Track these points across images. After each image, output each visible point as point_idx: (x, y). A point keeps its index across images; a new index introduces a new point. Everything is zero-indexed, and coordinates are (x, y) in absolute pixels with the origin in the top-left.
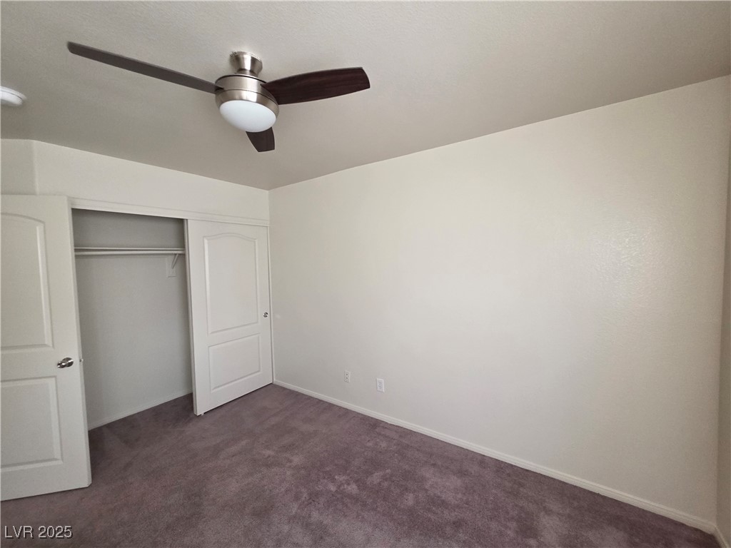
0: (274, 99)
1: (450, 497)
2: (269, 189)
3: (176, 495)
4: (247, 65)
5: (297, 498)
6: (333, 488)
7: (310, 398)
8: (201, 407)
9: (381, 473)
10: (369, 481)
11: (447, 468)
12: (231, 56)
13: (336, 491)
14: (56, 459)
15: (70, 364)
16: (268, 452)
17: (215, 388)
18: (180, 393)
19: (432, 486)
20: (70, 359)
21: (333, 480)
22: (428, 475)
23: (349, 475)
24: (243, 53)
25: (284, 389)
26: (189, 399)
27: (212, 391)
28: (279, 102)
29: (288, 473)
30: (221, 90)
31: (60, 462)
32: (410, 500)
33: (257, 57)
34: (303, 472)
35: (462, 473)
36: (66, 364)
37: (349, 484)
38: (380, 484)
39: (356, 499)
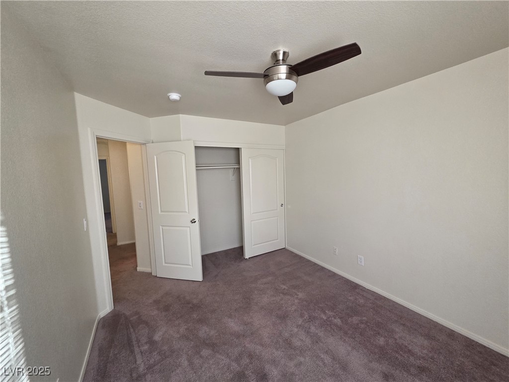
0: (296, 74)
1: (417, 350)
2: (285, 125)
3: (238, 296)
4: (281, 57)
5: (302, 316)
6: (325, 318)
7: (309, 261)
8: (248, 254)
9: (359, 318)
10: (350, 320)
11: (415, 330)
12: (272, 54)
13: (326, 320)
14: (190, 265)
15: (195, 222)
16: (284, 287)
17: (254, 245)
18: (236, 245)
19: (400, 338)
20: (194, 219)
21: (325, 313)
22: (397, 330)
23: (335, 313)
24: (279, 51)
25: (292, 253)
26: (241, 249)
27: (253, 247)
28: (299, 75)
29: (296, 301)
30: (267, 76)
31: (192, 267)
32: (381, 341)
33: (286, 50)
34: (305, 303)
35: (428, 336)
36: (193, 221)
37: (335, 318)
38: (358, 324)
39: (340, 328)
